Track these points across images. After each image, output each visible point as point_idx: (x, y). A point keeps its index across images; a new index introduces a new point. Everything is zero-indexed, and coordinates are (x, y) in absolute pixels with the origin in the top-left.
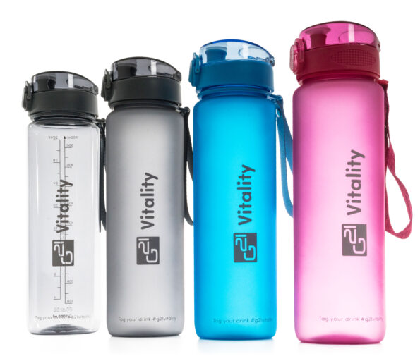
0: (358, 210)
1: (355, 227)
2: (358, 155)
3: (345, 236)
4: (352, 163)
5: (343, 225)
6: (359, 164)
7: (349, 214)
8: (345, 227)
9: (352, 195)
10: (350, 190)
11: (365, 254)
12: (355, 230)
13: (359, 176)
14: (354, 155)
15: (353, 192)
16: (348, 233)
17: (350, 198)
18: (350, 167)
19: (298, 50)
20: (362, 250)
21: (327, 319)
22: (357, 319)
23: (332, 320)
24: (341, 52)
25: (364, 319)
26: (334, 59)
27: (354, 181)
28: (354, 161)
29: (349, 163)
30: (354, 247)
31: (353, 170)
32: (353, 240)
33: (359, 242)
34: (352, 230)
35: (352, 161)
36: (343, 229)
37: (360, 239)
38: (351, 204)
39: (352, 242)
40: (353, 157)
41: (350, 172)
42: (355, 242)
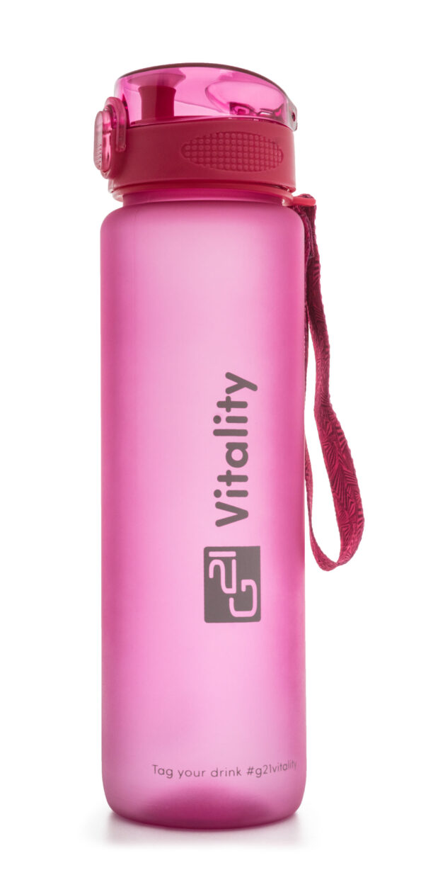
0: (241, 514)
1: (233, 554)
2: (241, 383)
3: (211, 575)
4: (227, 404)
5: (207, 550)
6: (243, 405)
7: (220, 523)
8: (212, 554)
9: (227, 478)
10: (224, 468)
11: (257, 618)
12: (234, 562)
13: (244, 433)
14: (232, 383)
15: (229, 472)
16: (217, 568)
17: (223, 487)
18: (223, 413)
19: (113, 124)
20: (250, 608)
21: (169, 772)
22: (238, 773)
23: (181, 775)
24: (205, 138)
25: (254, 771)
26: (188, 154)
27: (231, 447)
28: (232, 400)
29: (220, 404)
30: (231, 601)
31: (229, 420)
32: (229, 585)
33: (244, 589)
34: (227, 561)
35: (228, 398)
36: (207, 560)
37: (245, 583)
38: (224, 499)
39: (226, 590)
40: (229, 390)
41: (224, 425)
42: (233, 590)
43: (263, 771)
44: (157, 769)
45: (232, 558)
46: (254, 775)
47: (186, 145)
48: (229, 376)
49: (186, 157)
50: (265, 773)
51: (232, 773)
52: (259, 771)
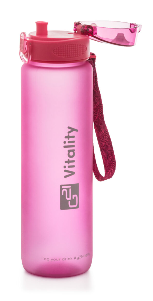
0: (73, 173)
1: (70, 187)
3: (63, 194)
4: (68, 137)
5: (61, 186)
6: (73, 137)
7: (65, 177)
8: (63, 187)
9: (68, 162)
11: (77, 207)
12: (70, 189)
13: (73, 146)
14: (70, 130)
15: (69, 160)
16: (65, 192)
17: (67, 165)
18: (67, 140)
20: (75, 204)
21: (48, 259)
22: (71, 259)
23: (52, 260)
24: (61, 47)
25: (76, 258)
26: (55, 52)
27: (69, 151)
28: (70, 135)
29: (66, 137)
30: (69, 202)
31: (69, 142)
32: (68, 197)
33: (73, 198)
34: (68, 189)
35: (68, 135)
36: (61, 189)
37: (74, 196)
38: (67, 169)
39: (67, 199)
40: (69, 132)
41: (67, 144)
42: (70, 199)
43: (79, 257)
44: (44, 258)
45: (70, 188)
46: (76, 259)
47: (54, 49)
48: (69, 128)
49: (54, 53)
50: (80, 258)
51: (69, 259)
52: (78, 258)
